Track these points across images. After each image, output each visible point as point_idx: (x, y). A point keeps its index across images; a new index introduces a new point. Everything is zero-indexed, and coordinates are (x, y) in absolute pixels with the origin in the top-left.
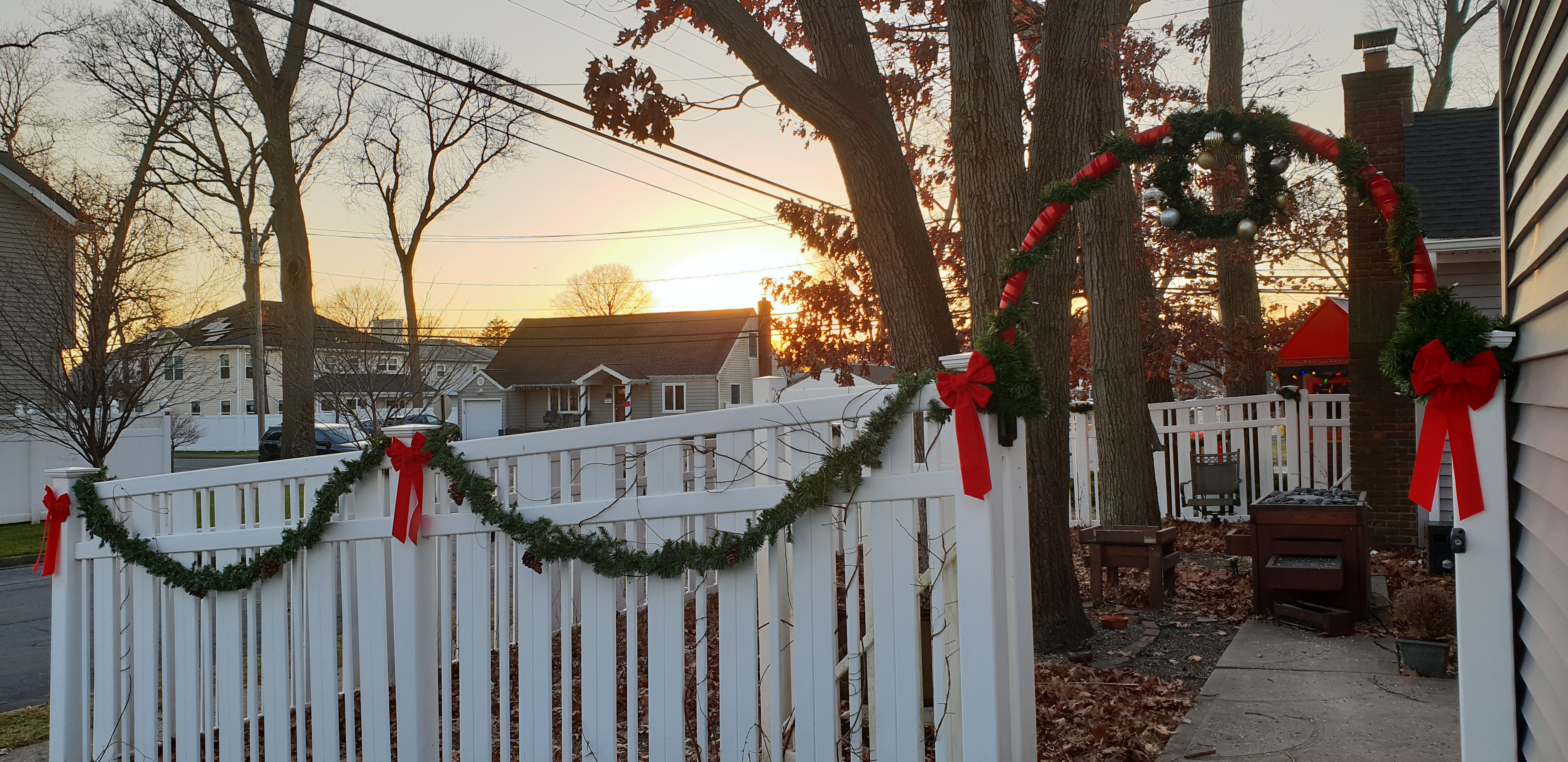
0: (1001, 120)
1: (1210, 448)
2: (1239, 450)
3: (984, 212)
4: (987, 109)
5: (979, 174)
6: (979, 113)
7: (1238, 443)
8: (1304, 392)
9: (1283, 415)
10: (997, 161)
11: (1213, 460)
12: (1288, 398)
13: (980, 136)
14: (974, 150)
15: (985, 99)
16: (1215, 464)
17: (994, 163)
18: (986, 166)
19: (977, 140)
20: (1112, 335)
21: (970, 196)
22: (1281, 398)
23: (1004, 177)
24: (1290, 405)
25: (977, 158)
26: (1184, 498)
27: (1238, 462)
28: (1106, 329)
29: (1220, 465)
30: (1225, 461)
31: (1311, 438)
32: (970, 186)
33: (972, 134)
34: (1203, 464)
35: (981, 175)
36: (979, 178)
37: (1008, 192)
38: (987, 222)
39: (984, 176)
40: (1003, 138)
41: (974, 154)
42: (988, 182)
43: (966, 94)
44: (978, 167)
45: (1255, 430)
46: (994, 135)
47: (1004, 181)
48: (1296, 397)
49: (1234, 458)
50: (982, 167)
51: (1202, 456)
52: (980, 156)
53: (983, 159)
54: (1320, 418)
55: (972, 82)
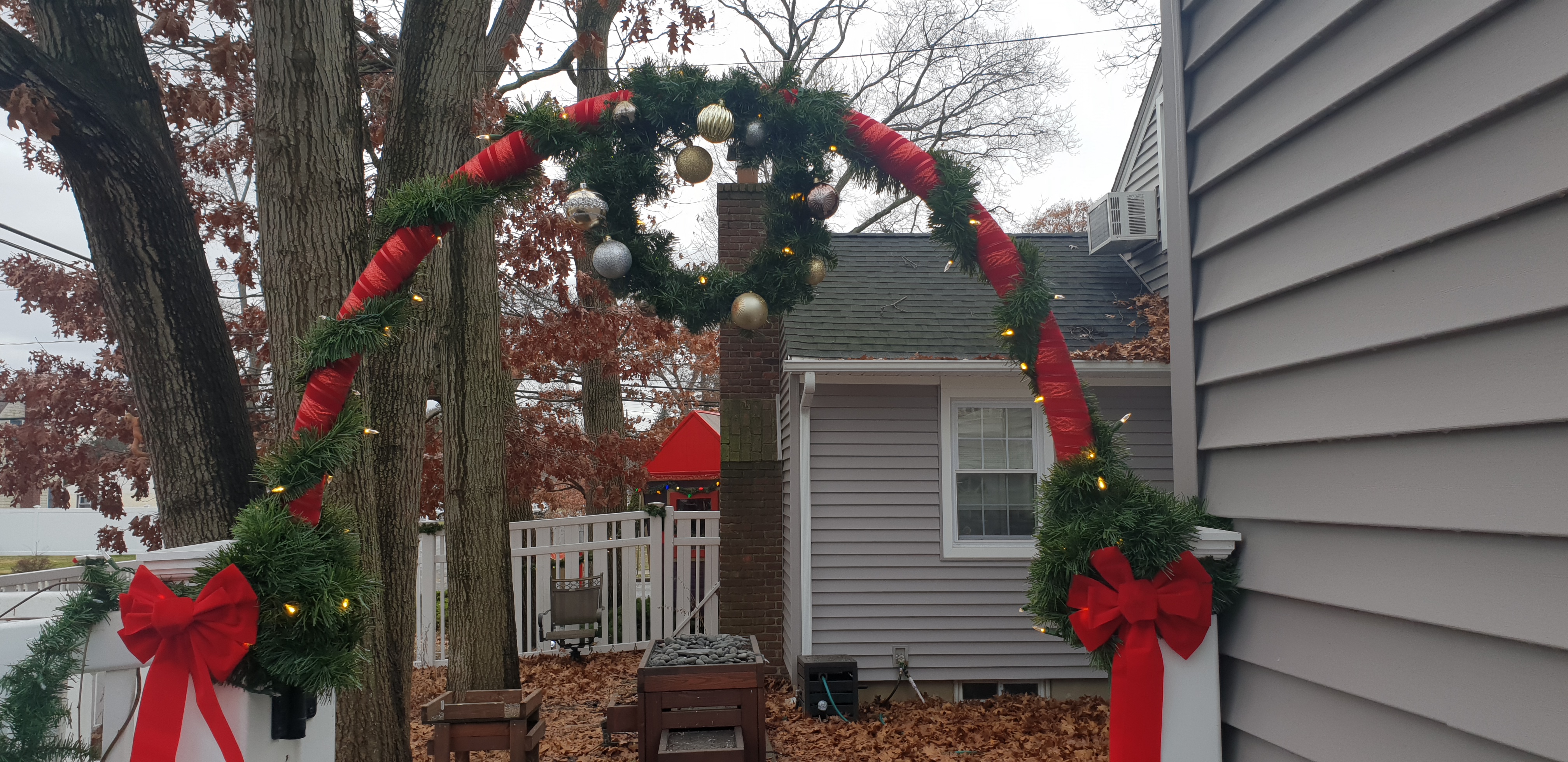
0: (331, 147)
1: (572, 571)
2: (602, 575)
3: (301, 276)
4: (310, 129)
5: (295, 221)
6: (297, 133)
7: (600, 566)
8: (669, 509)
9: (648, 533)
10: (323, 205)
11: (575, 586)
12: (655, 515)
13: (298, 166)
14: (289, 186)
15: (308, 113)
16: (577, 591)
17: (319, 207)
18: (307, 211)
19: (293, 171)
20: (470, 449)
21: (280, 252)
22: (647, 516)
23: (333, 229)
24: (655, 523)
25: (292, 198)
26: (541, 633)
27: (600, 588)
28: (464, 440)
29: (581, 591)
30: (587, 586)
31: (675, 557)
32: (280, 237)
33: (285, 161)
34: (563, 591)
35: (298, 223)
36: (295, 226)
37: (340, 253)
38: (305, 291)
39: (302, 225)
40: (333, 173)
41: (288, 191)
42: (309, 233)
43: (279, 102)
44: (294, 211)
45: (619, 550)
46: (320, 167)
47: (334, 235)
48: (662, 513)
49: (596, 583)
50: (300, 211)
51: (563, 581)
52: (298, 195)
53: (303, 201)
54: (685, 537)
55: (288, 84)
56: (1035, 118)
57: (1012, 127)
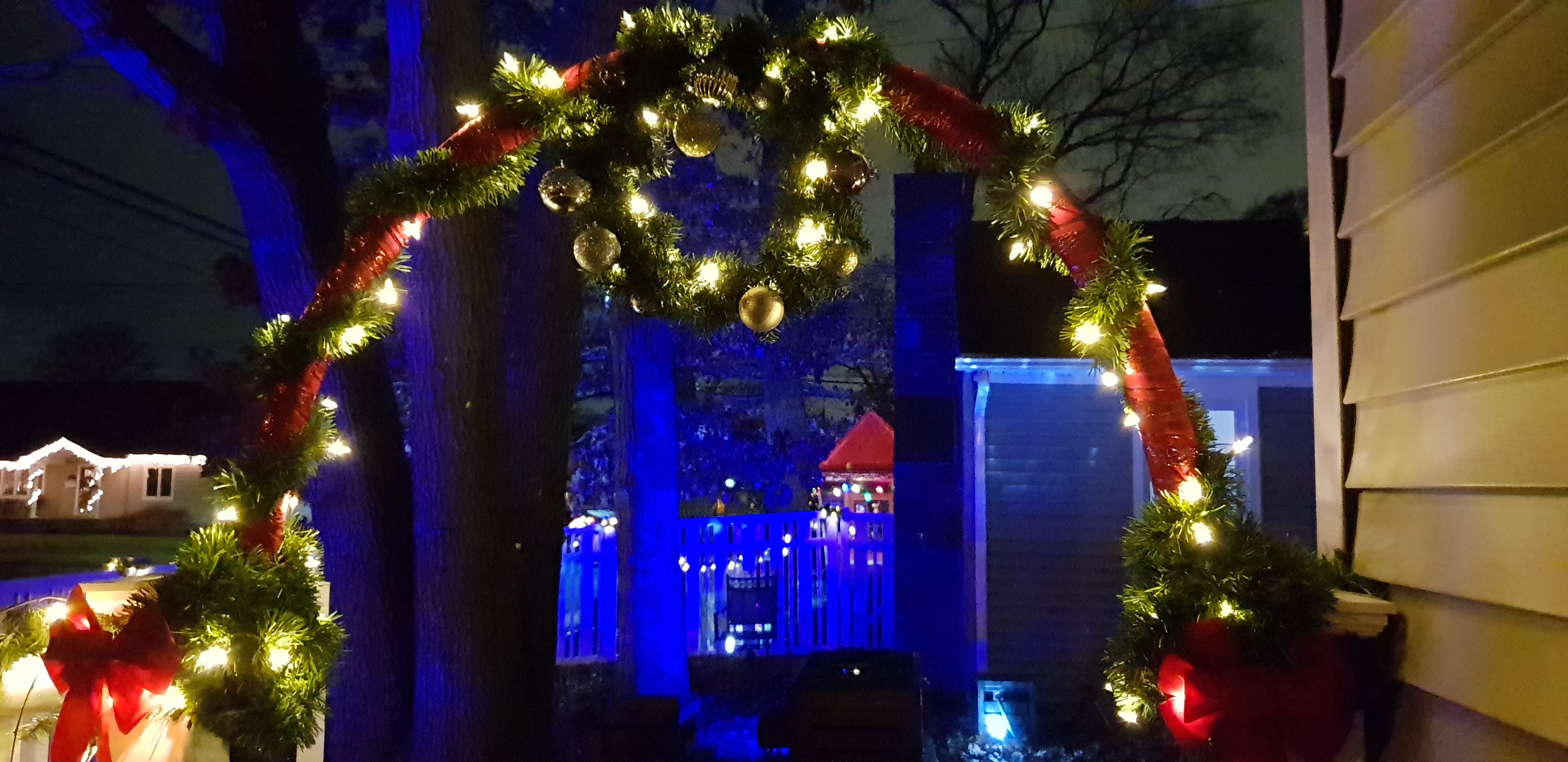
2: (778, 574)
11: (751, 585)
16: (753, 590)
26: (717, 631)
27: (775, 588)
29: (757, 590)
30: (762, 585)
34: (739, 589)
49: (772, 583)
51: (739, 579)
56: (1252, 100)
57: (1226, 110)
